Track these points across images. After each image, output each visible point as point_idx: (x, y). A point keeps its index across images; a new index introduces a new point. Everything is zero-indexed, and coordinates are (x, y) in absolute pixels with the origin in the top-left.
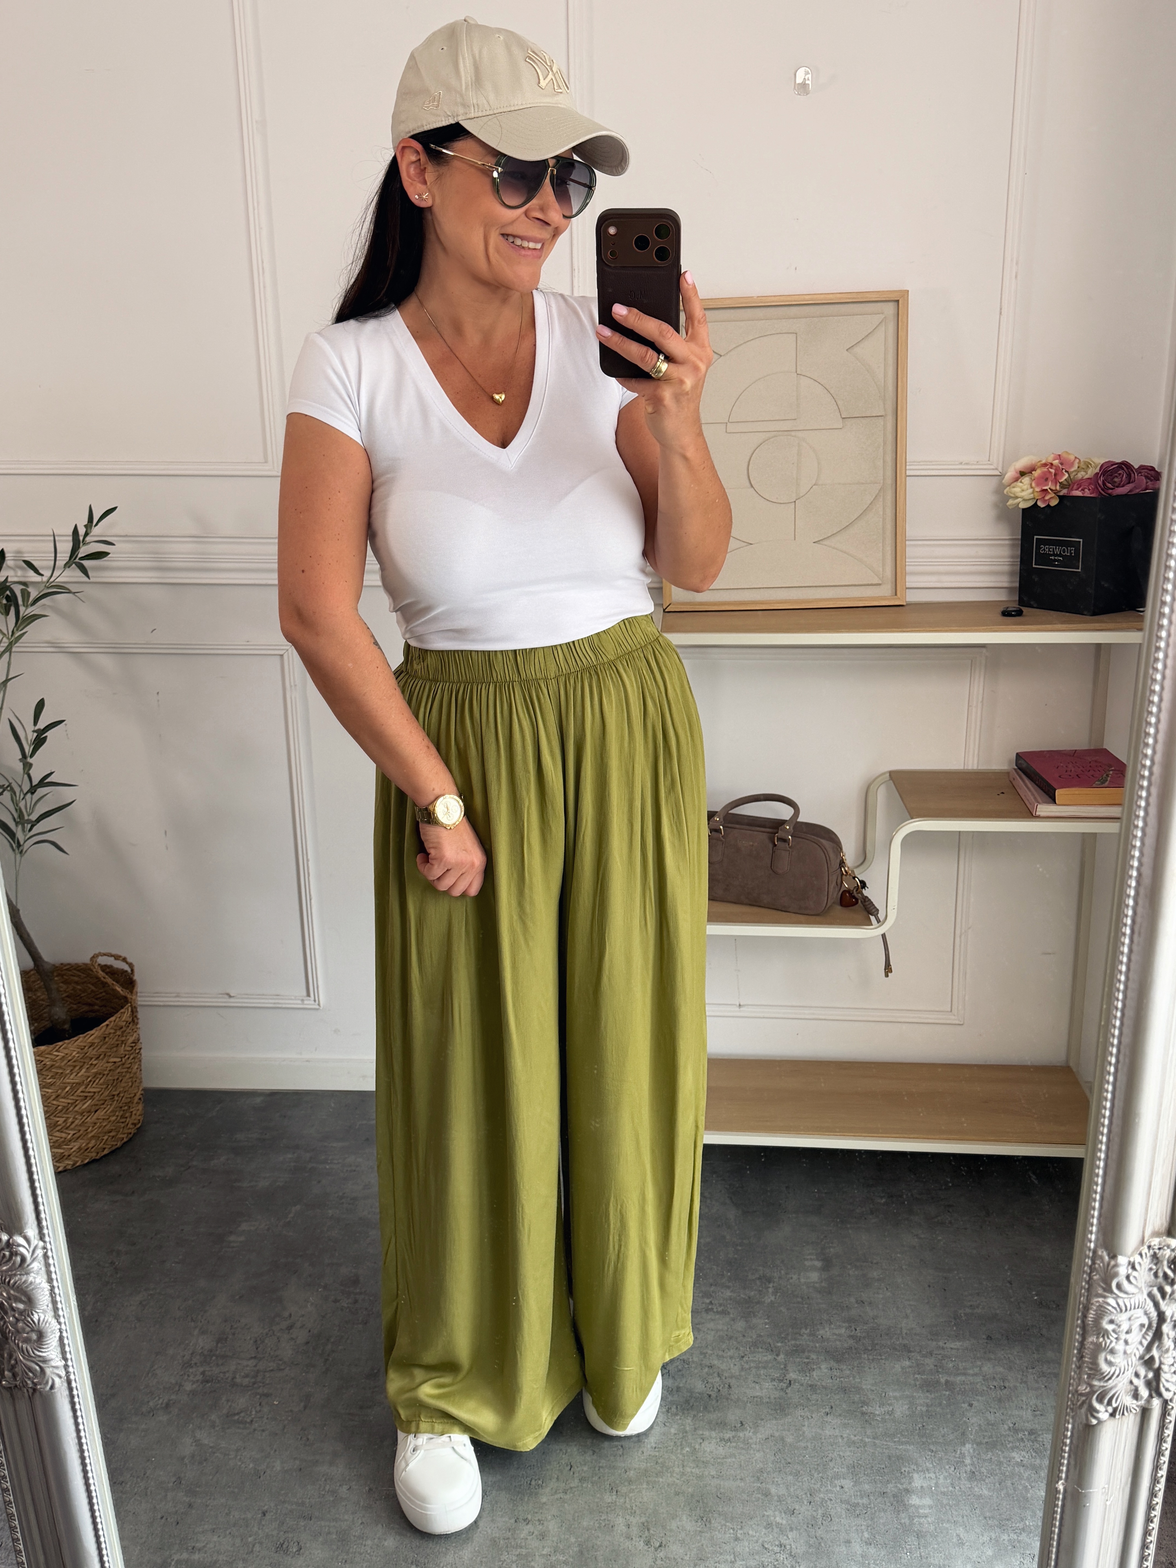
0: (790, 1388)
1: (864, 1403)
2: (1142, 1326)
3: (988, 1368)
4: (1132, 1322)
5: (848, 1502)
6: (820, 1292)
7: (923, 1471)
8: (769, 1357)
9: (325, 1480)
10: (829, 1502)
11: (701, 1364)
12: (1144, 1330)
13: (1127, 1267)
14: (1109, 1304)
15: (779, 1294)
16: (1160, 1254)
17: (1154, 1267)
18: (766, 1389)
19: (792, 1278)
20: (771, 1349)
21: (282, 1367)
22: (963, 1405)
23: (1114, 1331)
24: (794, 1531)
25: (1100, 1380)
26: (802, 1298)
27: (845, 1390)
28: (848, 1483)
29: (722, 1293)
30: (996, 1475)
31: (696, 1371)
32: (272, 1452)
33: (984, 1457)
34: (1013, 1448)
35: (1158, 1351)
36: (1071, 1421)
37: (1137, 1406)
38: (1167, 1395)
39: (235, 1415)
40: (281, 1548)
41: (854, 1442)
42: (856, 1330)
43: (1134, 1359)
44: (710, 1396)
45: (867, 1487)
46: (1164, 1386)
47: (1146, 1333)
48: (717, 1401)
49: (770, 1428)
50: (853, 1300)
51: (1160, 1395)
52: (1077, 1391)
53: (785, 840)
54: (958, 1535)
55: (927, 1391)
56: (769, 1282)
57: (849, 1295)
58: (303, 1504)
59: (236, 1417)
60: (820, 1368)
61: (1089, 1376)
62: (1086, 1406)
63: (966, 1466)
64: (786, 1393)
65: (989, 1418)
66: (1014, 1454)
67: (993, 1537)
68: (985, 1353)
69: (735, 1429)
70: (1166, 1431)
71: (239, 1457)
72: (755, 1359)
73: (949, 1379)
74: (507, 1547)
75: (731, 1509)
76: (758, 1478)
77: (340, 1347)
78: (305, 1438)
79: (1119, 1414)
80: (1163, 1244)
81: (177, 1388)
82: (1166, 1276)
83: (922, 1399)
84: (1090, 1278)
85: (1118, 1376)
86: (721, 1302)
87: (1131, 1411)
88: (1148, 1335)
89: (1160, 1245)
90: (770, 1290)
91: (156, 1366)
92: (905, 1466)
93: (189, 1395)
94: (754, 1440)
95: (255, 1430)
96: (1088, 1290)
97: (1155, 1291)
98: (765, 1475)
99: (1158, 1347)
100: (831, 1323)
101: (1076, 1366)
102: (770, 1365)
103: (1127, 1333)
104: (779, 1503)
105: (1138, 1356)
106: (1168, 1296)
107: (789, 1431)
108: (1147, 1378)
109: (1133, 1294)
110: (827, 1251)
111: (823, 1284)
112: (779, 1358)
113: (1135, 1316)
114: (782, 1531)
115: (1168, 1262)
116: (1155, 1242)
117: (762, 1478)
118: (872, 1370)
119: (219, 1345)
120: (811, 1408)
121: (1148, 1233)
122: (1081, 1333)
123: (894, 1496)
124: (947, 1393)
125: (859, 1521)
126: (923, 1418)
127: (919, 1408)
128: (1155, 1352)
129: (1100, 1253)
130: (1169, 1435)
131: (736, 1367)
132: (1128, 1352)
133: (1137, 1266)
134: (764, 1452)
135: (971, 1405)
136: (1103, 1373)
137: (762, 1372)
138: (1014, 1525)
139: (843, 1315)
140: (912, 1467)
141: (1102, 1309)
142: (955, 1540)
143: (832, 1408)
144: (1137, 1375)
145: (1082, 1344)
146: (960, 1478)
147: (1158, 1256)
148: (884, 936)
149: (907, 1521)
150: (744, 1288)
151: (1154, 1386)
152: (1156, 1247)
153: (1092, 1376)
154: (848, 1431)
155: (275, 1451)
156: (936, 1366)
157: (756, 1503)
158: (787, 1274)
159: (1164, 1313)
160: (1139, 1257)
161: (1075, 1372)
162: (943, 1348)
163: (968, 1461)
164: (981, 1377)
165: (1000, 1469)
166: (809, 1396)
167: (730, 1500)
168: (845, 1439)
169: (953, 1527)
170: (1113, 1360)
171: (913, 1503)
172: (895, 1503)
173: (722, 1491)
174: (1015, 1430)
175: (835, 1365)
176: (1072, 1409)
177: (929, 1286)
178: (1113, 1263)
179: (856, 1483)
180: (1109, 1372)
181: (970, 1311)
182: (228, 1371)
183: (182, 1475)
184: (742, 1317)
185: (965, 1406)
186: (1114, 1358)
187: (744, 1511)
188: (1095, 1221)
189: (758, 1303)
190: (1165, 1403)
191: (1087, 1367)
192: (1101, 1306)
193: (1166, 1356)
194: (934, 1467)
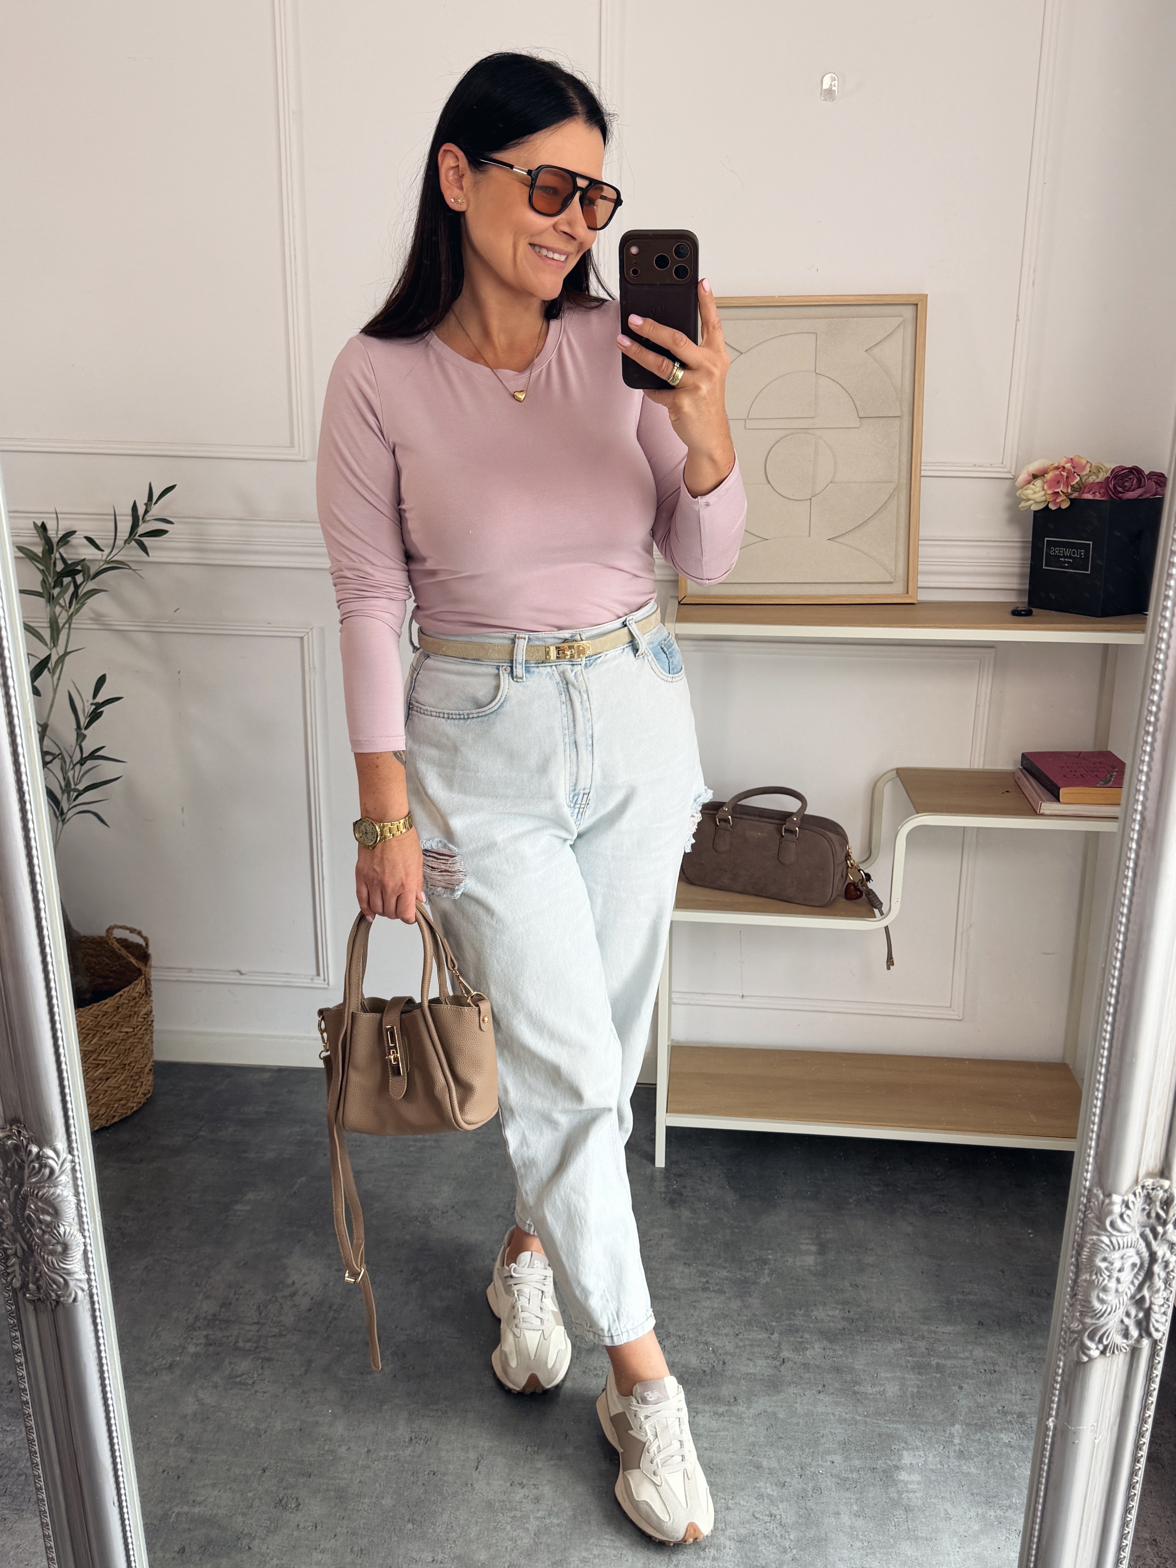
0: (783, 1366)
1: (857, 1383)
2: (1134, 1265)
3: (979, 1352)
4: (1124, 1261)
5: (838, 1476)
6: (815, 1275)
7: (913, 1449)
8: (764, 1335)
9: (325, 1440)
10: (819, 1475)
11: (696, 1341)
12: (1136, 1270)
13: (1121, 1206)
14: (1102, 1242)
15: (774, 1276)
16: (1153, 1194)
17: (1147, 1207)
18: (760, 1366)
19: (787, 1261)
20: (765, 1328)
21: (285, 1333)
22: (953, 1388)
24: (785, 1503)
25: (1092, 1317)
26: (797, 1280)
27: (838, 1370)
28: (838, 1459)
29: (719, 1273)
30: (984, 1454)
31: (691, 1347)
32: (274, 1412)
33: (973, 1437)
34: (1001, 1430)
35: (1148, 1291)
36: (1062, 1358)
37: (1127, 1345)
38: (1156, 1335)
39: (237, 1377)
40: (280, 1503)
41: (845, 1420)
42: (849, 1312)
43: (1125, 1298)
44: (704, 1372)
45: (857, 1463)
46: (1154, 1326)
47: (1137, 1273)
48: (712, 1376)
49: (762, 1403)
50: (847, 1283)
51: (1149, 1335)
52: (1069, 1329)
53: (791, 832)
54: (945, 1510)
55: (919, 1373)
56: (765, 1264)
57: (843, 1278)
58: (302, 1461)
59: (238, 1379)
60: (814, 1348)
61: (1081, 1314)
62: (1077, 1343)
63: (955, 1445)
64: (780, 1371)
65: (979, 1400)
66: (1002, 1436)
67: (980, 1513)
68: (976, 1338)
69: (729, 1404)
70: (1154, 1371)
71: (240, 1416)
72: (749, 1337)
73: (939, 1361)
74: (502, 1509)
75: (723, 1479)
76: (750, 1451)
77: (343, 1315)
78: (305, 1401)
79: (1110, 1352)
80: (1157, 1184)
81: (180, 1350)
82: (1158, 1216)
83: (912, 1379)
84: (1085, 1216)
85: (1109, 1314)
86: (718, 1281)
87: (1121, 1350)
88: (1139, 1275)
89: (1153, 1185)
90: (766, 1272)
91: (160, 1329)
92: (895, 1444)
93: (192, 1357)
94: (748, 1414)
95: (256, 1392)
96: (1082, 1228)
97: (1148, 1231)
98: (757, 1448)
99: (1149, 1287)
100: (825, 1304)
101: (1069, 1303)
102: (764, 1343)
103: (1120, 1271)
104: (770, 1476)
105: (1129, 1295)
106: (1160, 1237)
107: (782, 1407)
108: (1137, 1318)
109: (1126, 1232)
110: (823, 1235)
111: (819, 1268)
112: (773, 1337)
113: (1128, 1254)
114: (772, 1502)
115: (1161, 1203)
116: (1149, 1182)
117: (754, 1451)
118: (865, 1351)
119: (223, 1310)
120: (804, 1386)
121: (1142, 1173)
122: (1074, 1270)
123: (884, 1471)
124: (938, 1375)
125: (848, 1494)
126: (913, 1399)
127: (910, 1389)
128: (1146, 1292)
129: (1095, 1191)
130: (1157, 1376)
131: (731, 1345)
132: (1120, 1290)
133: (1131, 1205)
134: (756, 1426)
135: (961, 1388)
136: (1095, 1310)
137: (757, 1350)
138: (1000, 1502)
139: (837, 1297)
140: (903, 1445)
141: (1096, 1247)
142: (942, 1515)
143: (824, 1386)
144: (1128, 1315)
145: (1075, 1281)
146: (948, 1457)
147: (1152, 1196)
148: (886, 928)
149: (895, 1496)
150: (741, 1269)
151: (1144, 1326)
152: (1150, 1187)
153: (1084, 1313)
154: (839, 1409)
155: (276, 1411)
156: (927, 1349)
157: (748, 1475)
158: (782, 1257)
159: (1156, 1253)
160: (1133, 1196)
161: (1068, 1310)
162: (935, 1332)
163: (957, 1441)
164: (972, 1361)
165: (988, 1450)
166: (802, 1375)
167: (721, 1471)
168: (837, 1417)
169: (941, 1503)
170: (1105, 1297)
171: (902, 1479)
172: (884, 1478)
173: (714, 1462)
174: (1004, 1412)
175: (828, 1345)
176: (1064, 1347)
177: (923, 1272)
178: (1107, 1201)
179: (847, 1459)
180: (1101, 1310)
181: (963, 1297)
182: (231, 1336)
183: (185, 1432)
184: (738, 1296)
185: (955, 1388)
186: (1106, 1295)
187: (736, 1481)
188: (1091, 1160)
189: (754, 1283)
190: (1155, 1343)
191: (1079, 1304)
192: (1094, 1244)
193: (1156, 1296)
194: (924, 1445)
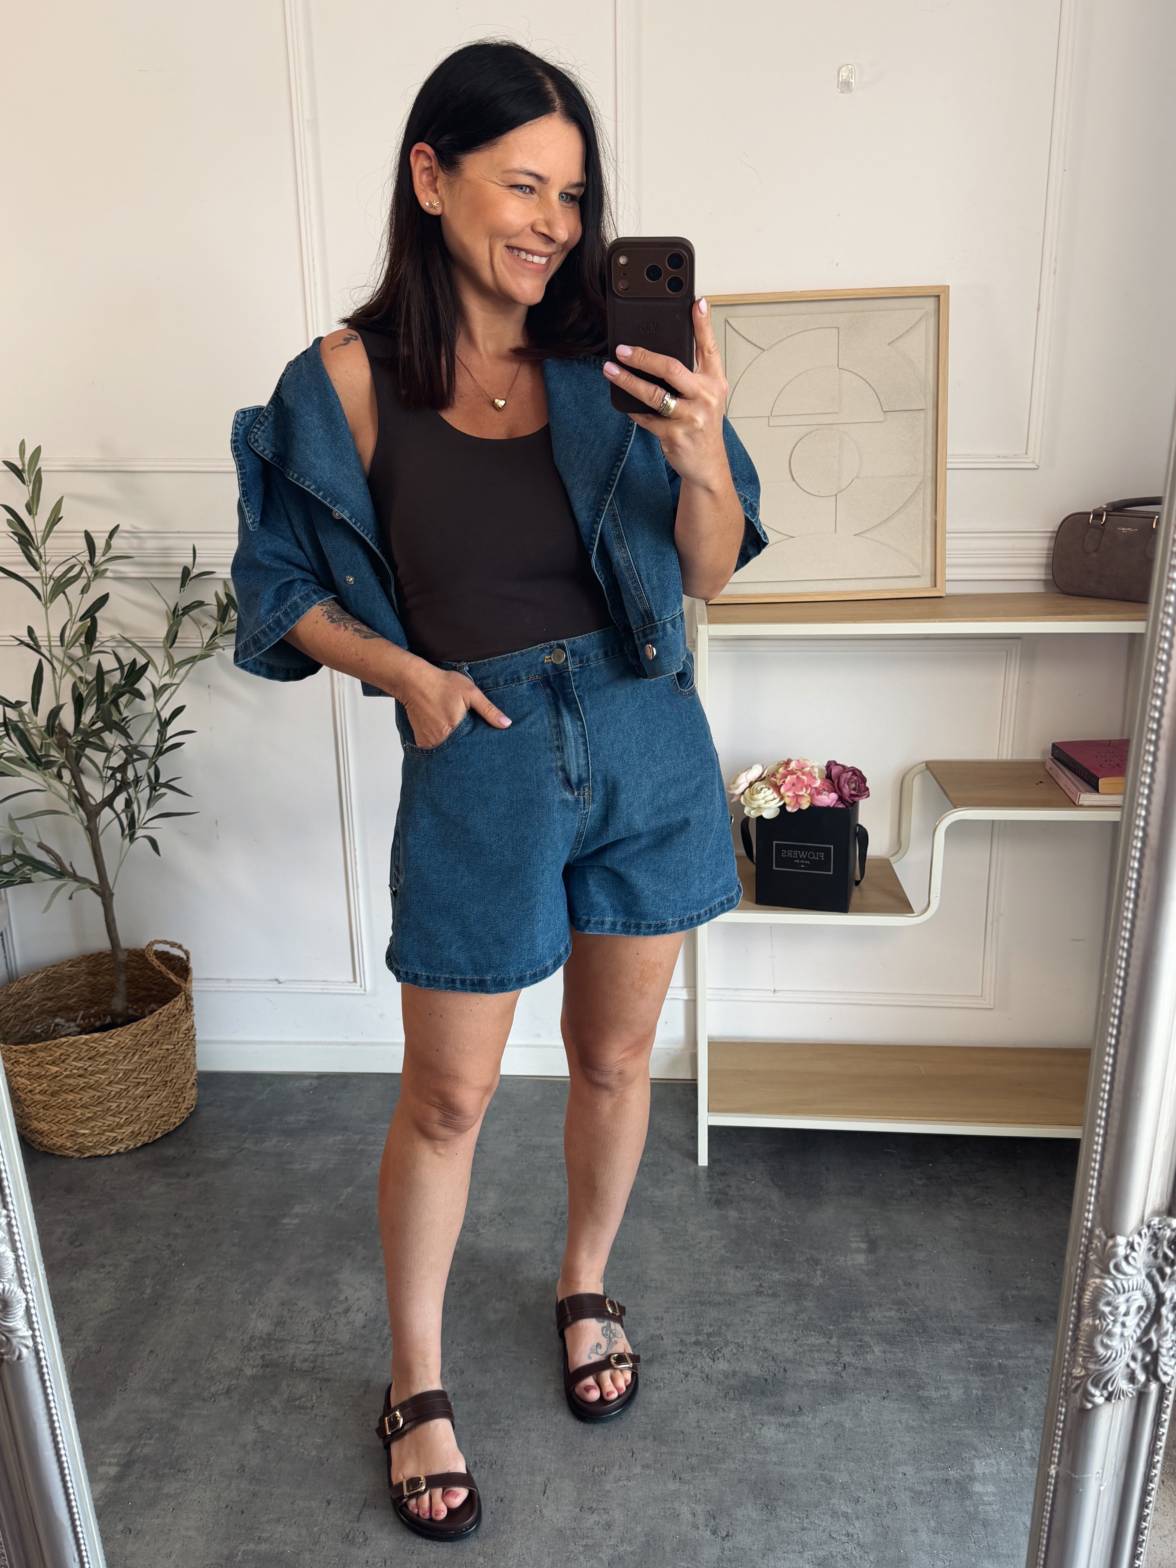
0: (844, 1372)
1: (920, 1387)
2: (1140, 1308)
4: (1130, 1304)
5: (911, 1490)
6: (867, 1274)
7: (984, 1457)
8: (822, 1340)
10: (892, 1490)
11: (755, 1348)
12: (1142, 1312)
13: (1126, 1248)
14: (1105, 1286)
15: (827, 1277)
16: (1160, 1234)
17: (1154, 1248)
18: (821, 1373)
19: (839, 1260)
20: (822, 1332)
21: (341, 1352)
22: (1018, 1389)
23: (1111, 1313)
24: (861, 1520)
25: (1095, 1362)
26: (850, 1281)
27: (900, 1374)
28: (910, 1470)
29: (771, 1275)
31: (751, 1355)
35: (1156, 1334)
39: (296, 1400)
40: (347, 1538)
41: (913, 1428)
42: (906, 1312)
43: (1131, 1342)
44: (766, 1381)
45: (929, 1473)
47: (1144, 1315)
48: (774, 1386)
49: (827, 1412)
50: (900, 1282)
52: (1071, 1374)
55: (982, 1375)
56: (818, 1265)
57: (896, 1277)
59: (297, 1403)
60: (874, 1351)
61: (1085, 1359)
62: (1080, 1390)
64: (842, 1377)
68: (1032, 1334)
69: (794, 1414)
71: (301, 1444)
72: (808, 1342)
73: (1001, 1361)
75: (796, 1497)
76: (820, 1465)
79: (1115, 1399)
80: (1163, 1224)
81: (237, 1373)
82: (1165, 1256)
83: (976, 1382)
84: (1086, 1258)
85: (1115, 1359)
86: (771, 1284)
87: (1127, 1395)
88: (1146, 1317)
89: (1160, 1224)
90: (819, 1273)
91: (216, 1350)
92: (966, 1452)
93: (249, 1379)
94: (813, 1425)
95: (316, 1416)
96: (1084, 1270)
97: (1155, 1272)
98: (827, 1461)
99: (1156, 1329)
100: (881, 1306)
101: (1071, 1348)
102: (823, 1348)
103: (1126, 1314)
104: (843, 1491)
105: (1135, 1339)
106: (1167, 1277)
107: (847, 1415)
108: (1144, 1362)
109: (1132, 1275)
110: (873, 1232)
111: (870, 1267)
112: (832, 1341)
113: (1134, 1297)
114: (848, 1520)
116: (1156, 1221)
117: (824, 1464)
118: (925, 1353)
119: (278, 1329)
120: (867, 1392)
121: (1148, 1213)
122: (1076, 1314)
123: (958, 1483)
124: (1001, 1376)
125: (924, 1509)
126: (979, 1403)
127: (974, 1392)
128: (1153, 1335)
129: (1097, 1232)
131: (790, 1351)
132: (1126, 1334)
133: (1136, 1246)
134: (824, 1437)
135: (1025, 1389)
136: (1100, 1356)
137: (816, 1356)
139: (892, 1297)
140: (974, 1453)
141: (1098, 1291)
143: (888, 1392)
144: (1134, 1358)
145: (1077, 1326)
146: (1021, 1465)
147: (1158, 1236)
149: (972, 1509)
150: (793, 1271)
151: (1151, 1370)
152: (1156, 1227)
154: (906, 1416)
156: (988, 1349)
157: (820, 1491)
158: (834, 1256)
159: (1163, 1294)
160: (1138, 1237)
161: (1069, 1355)
162: (994, 1331)
166: (865, 1380)
167: (793, 1487)
168: (904, 1424)
170: (1110, 1344)
171: (977, 1490)
172: (959, 1490)
173: (785, 1477)
175: (888, 1347)
176: (1066, 1393)
177: (975, 1268)
178: (1111, 1243)
179: (919, 1470)
180: (1106, 1356)
181: (1017, 1293)
184: (793, 1300)
186: (1111, 1341)
187: (809, 1499)
188: (1092, 1199)
189: (807, 1285)
191: (1082, 1350)
192: (1097, 1287)
194: (994, 1453)
